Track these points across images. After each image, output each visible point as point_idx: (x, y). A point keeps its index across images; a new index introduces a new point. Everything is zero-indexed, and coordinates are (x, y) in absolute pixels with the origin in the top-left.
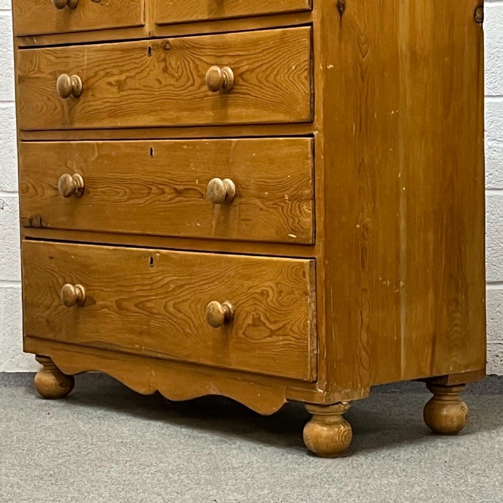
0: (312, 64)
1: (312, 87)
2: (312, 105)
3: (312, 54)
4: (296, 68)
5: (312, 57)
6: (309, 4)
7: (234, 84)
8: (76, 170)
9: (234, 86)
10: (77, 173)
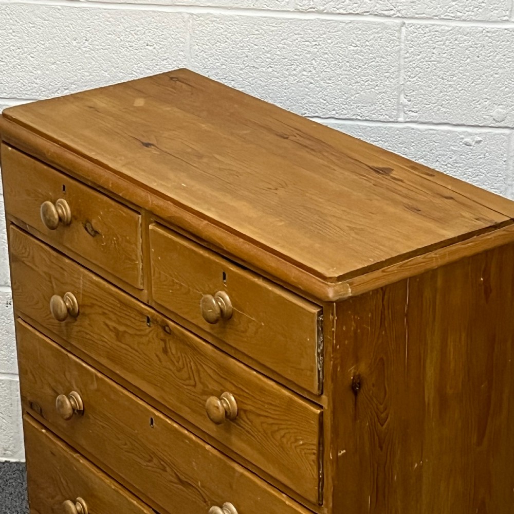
0: (321, 449)
1: (321, 472)
2: (320, 490)
3: (321, 439)
4: (303, 444)
5: (321, 442)
6: (319, 389)
7: (237, 415)
8: (75, 388)
9: (237, 417)
10: (75, 391)
